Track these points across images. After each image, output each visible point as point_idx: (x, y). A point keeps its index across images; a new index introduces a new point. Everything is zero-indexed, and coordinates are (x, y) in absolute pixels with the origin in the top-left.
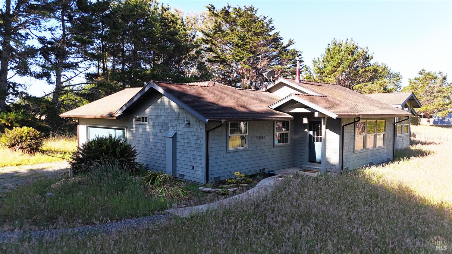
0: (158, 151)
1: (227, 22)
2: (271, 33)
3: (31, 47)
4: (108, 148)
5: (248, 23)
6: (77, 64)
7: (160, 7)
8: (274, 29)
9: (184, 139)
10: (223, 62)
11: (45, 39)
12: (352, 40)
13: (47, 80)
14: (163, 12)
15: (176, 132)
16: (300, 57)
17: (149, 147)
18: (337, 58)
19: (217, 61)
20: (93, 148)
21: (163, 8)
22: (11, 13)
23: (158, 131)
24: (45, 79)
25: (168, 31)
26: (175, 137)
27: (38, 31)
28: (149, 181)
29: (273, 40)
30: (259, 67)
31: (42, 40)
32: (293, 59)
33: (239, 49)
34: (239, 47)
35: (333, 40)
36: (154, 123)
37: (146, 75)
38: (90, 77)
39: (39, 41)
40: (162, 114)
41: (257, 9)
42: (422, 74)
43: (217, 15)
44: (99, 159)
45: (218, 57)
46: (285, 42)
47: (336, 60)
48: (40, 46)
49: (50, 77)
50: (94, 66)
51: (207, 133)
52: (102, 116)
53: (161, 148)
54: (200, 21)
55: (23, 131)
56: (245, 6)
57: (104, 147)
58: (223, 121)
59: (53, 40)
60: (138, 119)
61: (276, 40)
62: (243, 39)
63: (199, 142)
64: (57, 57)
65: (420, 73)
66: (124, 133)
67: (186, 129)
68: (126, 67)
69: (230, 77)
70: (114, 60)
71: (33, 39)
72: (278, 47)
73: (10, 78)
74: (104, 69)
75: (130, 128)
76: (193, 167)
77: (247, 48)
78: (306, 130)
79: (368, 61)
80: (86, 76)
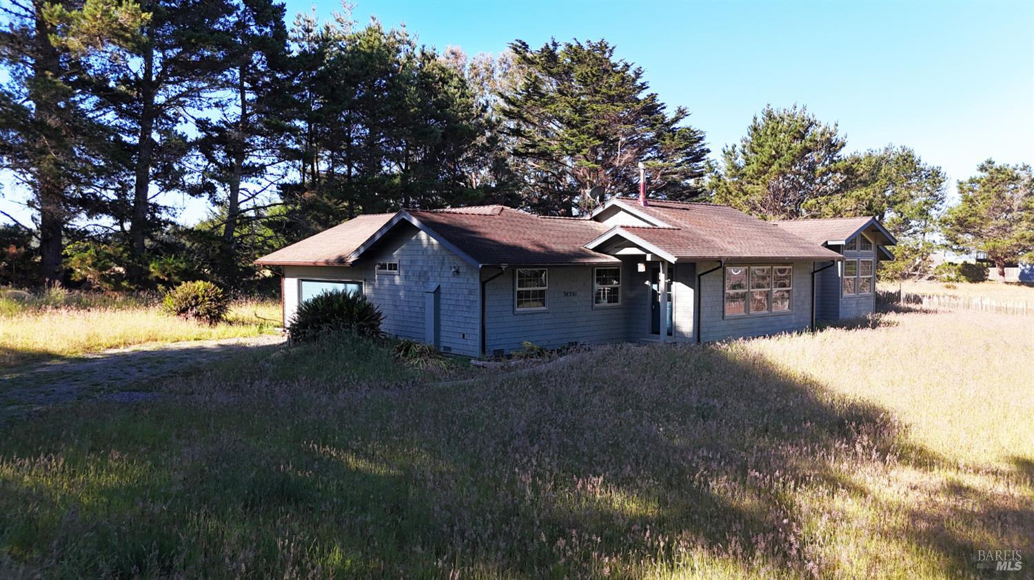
0: (414, 315)
1: (551, 74)
2: (642, 96)
3: (180, 135)
4: (341, 307)
5: (594, 75)
6: (263, 166)
7: (418, 53)
8: (647, 87)
9: (450, 294)
10: (545, 155)
11: (208, 124)
12: (805, 108)
13: (211, 196)
14: (424, 63)
15: (439, 286)
16: (702, 142)
17: (400, 308)
18: (770, 147)
19: (531, 153)
20: (320, 307)
21: (423, 54)
22: (154, 78)
23: (413, 284)
24: (206, 195)
25: (433, 99)
26: (437, 291)
27: (196, 109)
28: (401, 351)
29: (644, 108)
30: (617, 164)
31: (202, 124)
32: (686, 147)
33: (575, 130)
34: (573, 127)
35: (766, 108)
36: (407, 272)
37: (392, 186)
38: (287, 190)
39: (197, 126)
40: (419, 258)
41: (614, 48)
42: (986, 170)
43: (531, 62)
44: (329, 322)
45: (533, 146)
46: (670, 114)
47: (768, 151)
48: (201, 135)
49: (215, 193)
50: (295, 169)
51: (483, 284)
52: (327, 262)
53: (418, 310)
54: (498, 72)
55: (198, 288)
56: (589, 42)
57: (336, 306)
58: (504, 267)
59: (222, 125)
60: (383, 267)
61: (651, 109)
62: (580, 111)
63: (472, 298)
64: (229, 154)
65: (983, 169)
66: (361, 288)
67: (454, 280)
68: (353, 170)
69: (559, 185)
70: (331, 157)
71: (186, 122)
72: (655, 125)
73: (154, 197)
74: (314, 174)
75: (370, 280)
76: (464, 335)
77: (589, 128)
78: (647, 283)
79: (836, 151)
80: (278, 188)
